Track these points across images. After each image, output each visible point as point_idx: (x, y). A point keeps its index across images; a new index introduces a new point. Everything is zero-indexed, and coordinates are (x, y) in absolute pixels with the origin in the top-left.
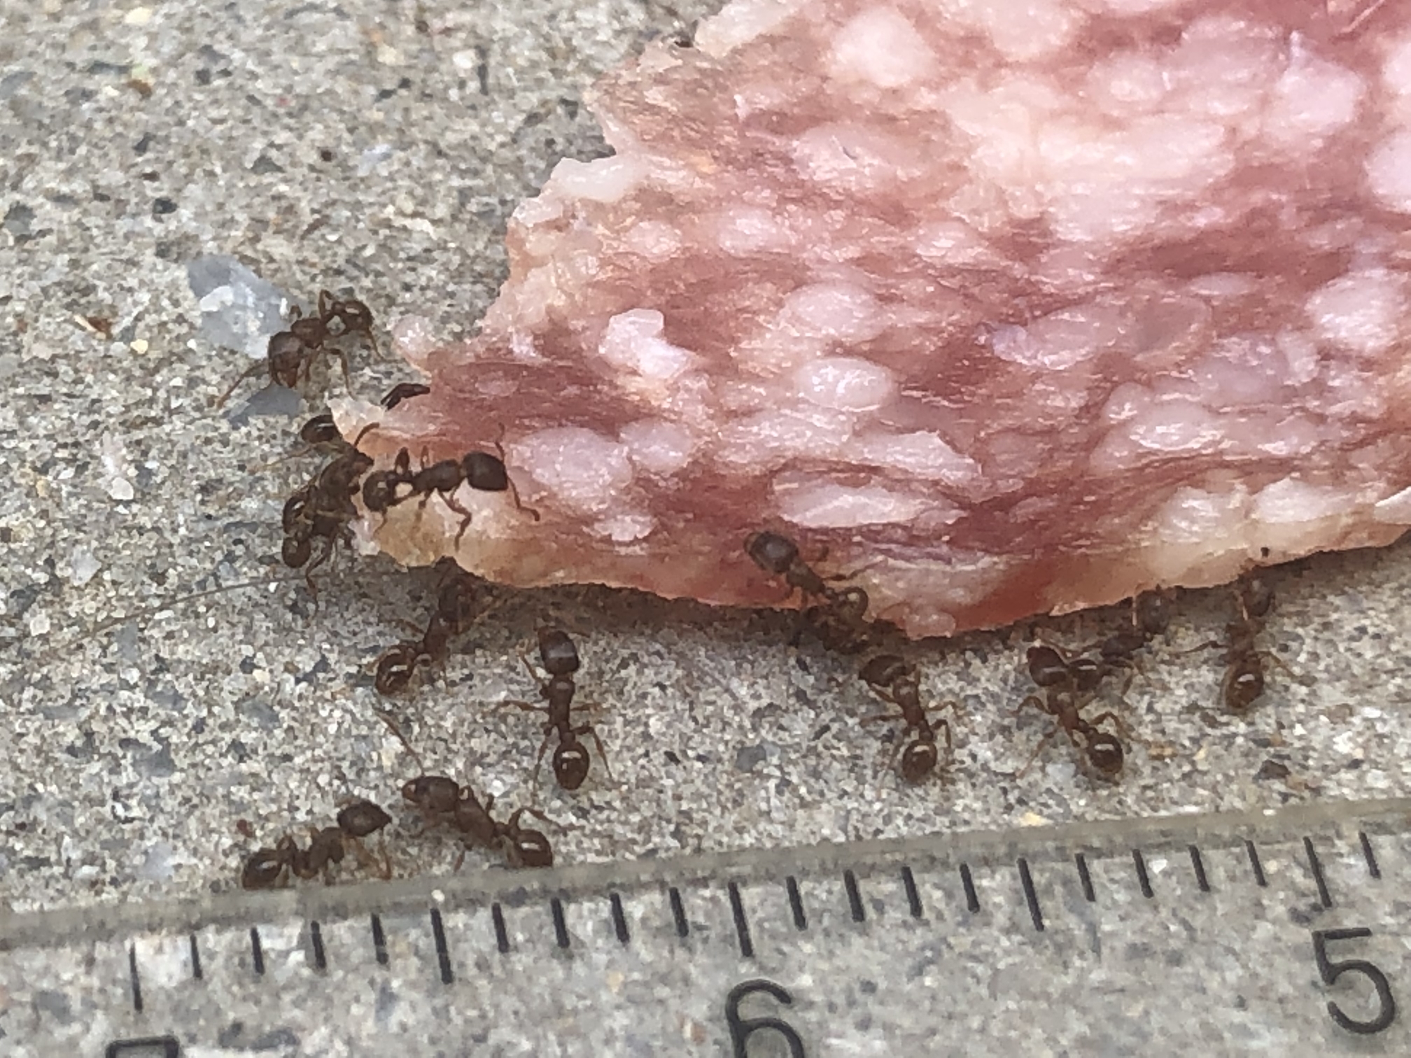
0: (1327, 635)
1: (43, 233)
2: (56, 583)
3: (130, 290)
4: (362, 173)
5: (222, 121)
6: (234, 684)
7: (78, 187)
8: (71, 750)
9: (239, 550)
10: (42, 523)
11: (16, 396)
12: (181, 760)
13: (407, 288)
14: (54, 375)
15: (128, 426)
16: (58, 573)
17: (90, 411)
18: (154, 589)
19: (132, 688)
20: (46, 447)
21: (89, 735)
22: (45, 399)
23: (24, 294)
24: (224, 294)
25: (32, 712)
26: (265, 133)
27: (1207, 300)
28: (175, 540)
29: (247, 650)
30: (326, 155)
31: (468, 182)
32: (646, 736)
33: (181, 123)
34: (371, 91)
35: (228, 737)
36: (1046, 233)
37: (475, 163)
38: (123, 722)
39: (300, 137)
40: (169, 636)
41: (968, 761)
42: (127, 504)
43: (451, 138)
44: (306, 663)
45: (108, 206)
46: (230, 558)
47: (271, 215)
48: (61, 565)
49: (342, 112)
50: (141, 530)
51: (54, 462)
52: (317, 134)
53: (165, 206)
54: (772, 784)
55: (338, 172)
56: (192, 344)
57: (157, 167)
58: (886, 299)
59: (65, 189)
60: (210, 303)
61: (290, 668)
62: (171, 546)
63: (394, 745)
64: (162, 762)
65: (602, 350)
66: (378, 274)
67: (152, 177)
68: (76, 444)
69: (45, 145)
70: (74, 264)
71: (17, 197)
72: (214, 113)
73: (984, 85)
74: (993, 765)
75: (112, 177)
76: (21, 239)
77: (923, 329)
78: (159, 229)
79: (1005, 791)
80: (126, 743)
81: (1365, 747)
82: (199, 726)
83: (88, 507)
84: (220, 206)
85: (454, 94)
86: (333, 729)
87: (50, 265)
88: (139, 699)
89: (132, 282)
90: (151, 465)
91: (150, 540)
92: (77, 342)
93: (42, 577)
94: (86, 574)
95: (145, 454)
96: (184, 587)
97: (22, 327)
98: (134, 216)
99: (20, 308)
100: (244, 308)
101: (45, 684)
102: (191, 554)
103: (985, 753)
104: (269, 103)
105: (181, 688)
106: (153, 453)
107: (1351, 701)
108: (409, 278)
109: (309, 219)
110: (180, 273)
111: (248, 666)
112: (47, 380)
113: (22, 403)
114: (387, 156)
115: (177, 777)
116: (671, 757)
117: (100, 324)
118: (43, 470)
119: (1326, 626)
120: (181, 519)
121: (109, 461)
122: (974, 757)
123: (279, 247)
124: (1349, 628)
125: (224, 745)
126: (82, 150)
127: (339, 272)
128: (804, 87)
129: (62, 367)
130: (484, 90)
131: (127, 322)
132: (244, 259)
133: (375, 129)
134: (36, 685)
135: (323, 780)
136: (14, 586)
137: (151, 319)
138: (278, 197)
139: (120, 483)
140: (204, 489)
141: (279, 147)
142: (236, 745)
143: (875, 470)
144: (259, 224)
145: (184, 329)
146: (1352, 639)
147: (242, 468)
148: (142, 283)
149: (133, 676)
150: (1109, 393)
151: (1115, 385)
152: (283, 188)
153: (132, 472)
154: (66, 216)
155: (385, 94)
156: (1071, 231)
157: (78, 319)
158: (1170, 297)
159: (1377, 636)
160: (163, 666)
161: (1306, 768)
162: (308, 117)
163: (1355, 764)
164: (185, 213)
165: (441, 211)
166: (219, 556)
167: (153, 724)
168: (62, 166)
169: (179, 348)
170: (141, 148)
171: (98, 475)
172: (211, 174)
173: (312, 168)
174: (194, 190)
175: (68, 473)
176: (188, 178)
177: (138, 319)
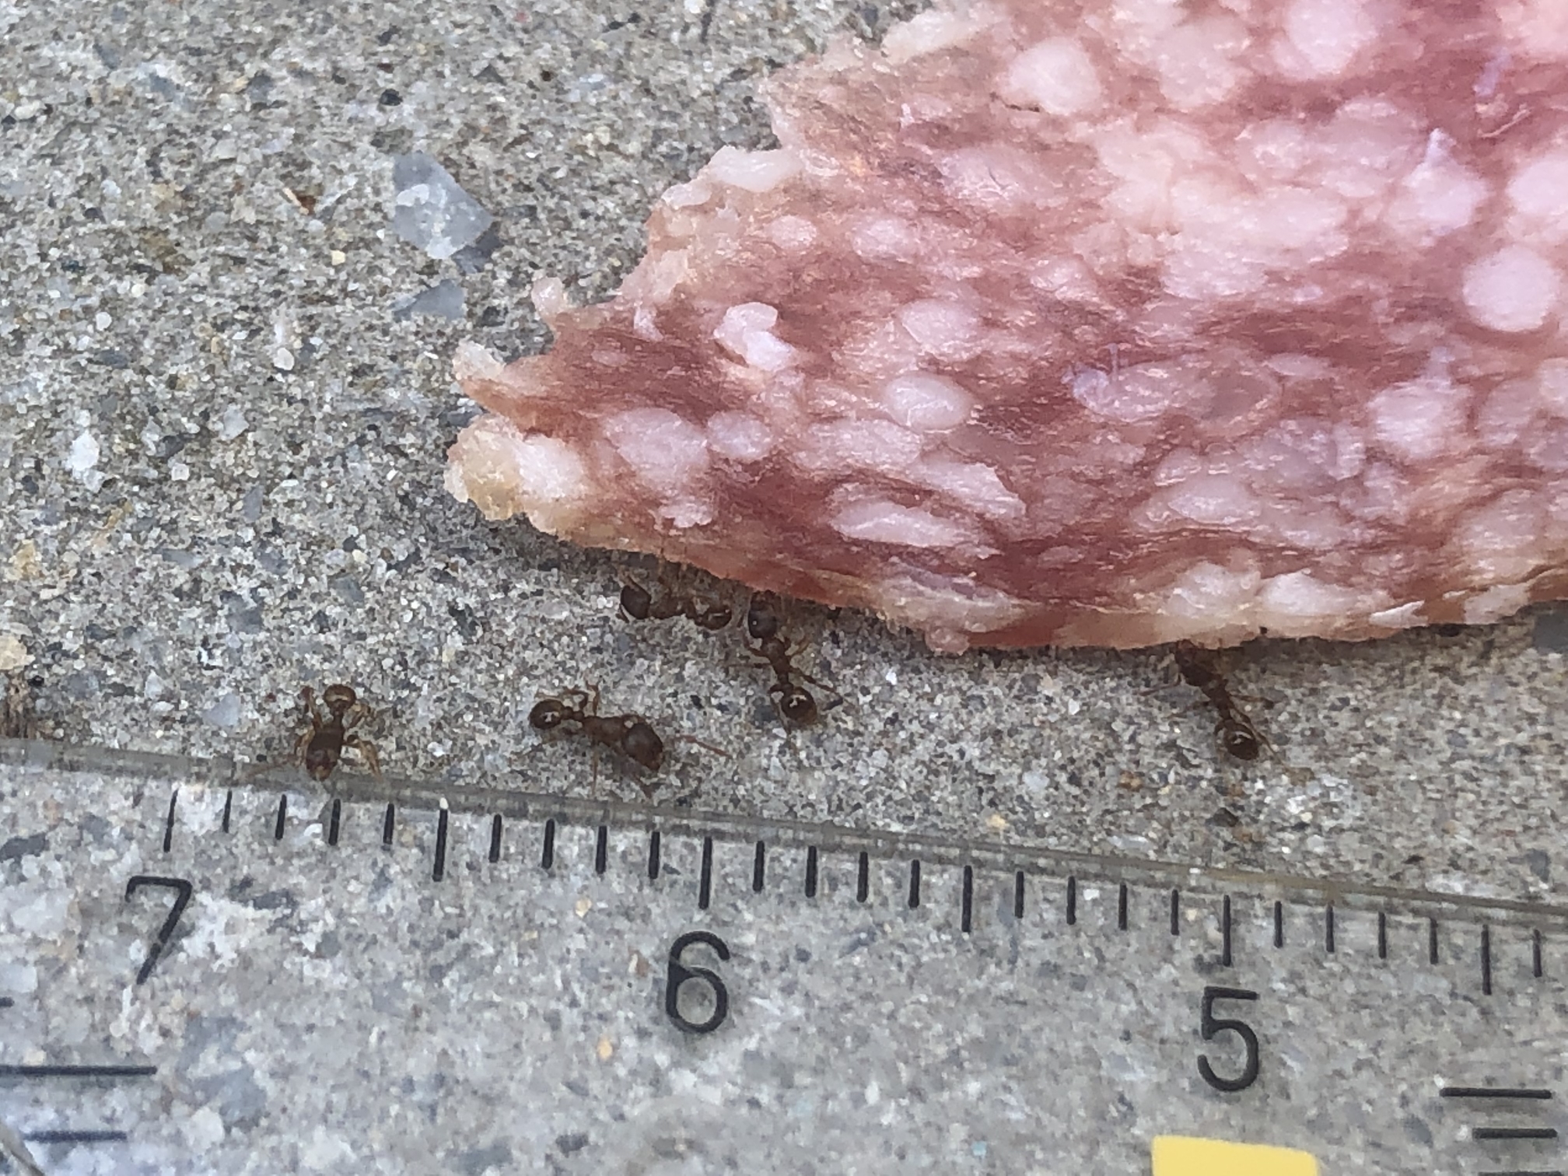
0: (1312, 700)
1: (278, 104)
2: (206, 435)
3: (340, 172)
4: (573, 97)
5: (462, 26)
6: (337, 558)
7: (320, 65)
8: (178, 592)
9: (371, 435)
10: (206, 378)
11: (214, 254)
12: (269, 621)
13: (585, 215)
14: (253, 239)
15: (306, 300)
16: (210, 426)
17: (275, 280)
18: (288, 457)
19: (245, 546)
20: (229, 307)
21: (197, 581)
22: (240, 261)
23: (246, 158)
24: (420, 191)
25: (154, 551)
26: (498, 45)
27: (1281, 379)
28: (319, 415)
29: (353, 530)
30: (546, 76)
31: (665, 124)
32: (679, 678)
33: (426, 20)
34: (603, 20)
35: (315, 608)
36: (1157, 284)
37: (676, 107)
38: (229, 576)
39: (528, 54)
40: (290, 503)
41: (956, 757)
42: (285, 373)
43: (663, 78)
44: (400, 553)
45: (342, 88)
46: (361, 441)
47: (483, 122)
48: (214, 418)
49: (570, 35)
50: (291, 401)
51: (234, 321)
52: (543, 53)
53: (391, 98)
54: (777, 744)
55: (553, 94)
56: (380, 234)
57: (396, 60)
58: (990, 324)
59: (308, 66)
60: (406, 199)
61: (386, 554)
62: (313, 419)
63: (456, 642)
64: (252, 620)
65: (717, 335)
66: (563, 197)
67: (387, 68)
68: (256, 309)
69: (301, 19)
70: (297, 138)
71: (265, 66)
72: (458, 17)
73: (1138, 129)
74: (976, 764)
75: (354, 61)
76: (258, 106)
77: (1016, 358)
78: (380, 119)
79: (981, 791)
80: (227, 595)
81: (1314, 813)
82: (293, 594)
83: (251, 370)
84: (440, 107)
85: (675, 36)
86: (408, 617)
87: (276, 135)
88: (248, 557)
89: (344, 165)
90: (315, 341)
91: (297, 411)
92: (282, 211)
93: (193, 428)
94: (234, 431)
95: (313, 329)
96: (314, 461)
97: (239, 188)
98: (362, 102)
99: (240, 170)
100: (434, 208)
101: (172, 527)
102: (328, 431)
103: (973, 752)
104: (509, 16)
105: (287, 555)
106: (321, 330)
107: (1314, 766)
108: (589, 205)
109: (515, 131)
110: (388, 164)
111: (350, 545)
112: (246, 244)
113: (219, 261)
114: (598, 86)
115: (262, 636)
116: (696, 701)
117: (306, 200)
118: (221, 328)
119: (1314, 692)
120: (328, 397)
121: (279, 330)
122: (962, 753)
123: (481, 154)
124: (1332, 698)
125: (310, 614)
126: (333, 31)
127: (529, 189)
128: (972, 103)
129: (263, 233)
130: (703, 38)
131: (329, 201)
132: (448, 162)
133: (596, 58)
134: (163, 527)
135: (387, 663)
136: (169, 432)
137: (351, 203)
138: (493, 108)
139: (284, 352)
140: (355, 372)
141: (507, 60)
142: (321, 617)
143: (929, 493)
144: (471, 129)
145: (377, 218)
146: (1333, 708)
147: (393, 358)
148: (353, 168)
149: (249, 535)
150: (1165, 453)
151: (1174, 447)
152: (501, 99)
153: (298, 344)
154: (301, 91)
155: (615, 25)
156: (1179, 286)
157: (288, 192)
158: (1249, 369)
159: (1356, 710)
160: (277, 530)
161: (1255, 821)
162: (539, 34)
163: (1301, 826)
164: (407, 107)
165: (633, 147)
166: (352, 437)
167: (254, 583)
168: (310, 43)
169: (369, 234)
170: (385, 39)
171: (265, 342)
172: (440, 75)
173: (531, 85)
174: (420, 87)
175: (241, 335)
176: (419, 75)
177: (339, 201)
